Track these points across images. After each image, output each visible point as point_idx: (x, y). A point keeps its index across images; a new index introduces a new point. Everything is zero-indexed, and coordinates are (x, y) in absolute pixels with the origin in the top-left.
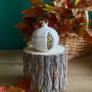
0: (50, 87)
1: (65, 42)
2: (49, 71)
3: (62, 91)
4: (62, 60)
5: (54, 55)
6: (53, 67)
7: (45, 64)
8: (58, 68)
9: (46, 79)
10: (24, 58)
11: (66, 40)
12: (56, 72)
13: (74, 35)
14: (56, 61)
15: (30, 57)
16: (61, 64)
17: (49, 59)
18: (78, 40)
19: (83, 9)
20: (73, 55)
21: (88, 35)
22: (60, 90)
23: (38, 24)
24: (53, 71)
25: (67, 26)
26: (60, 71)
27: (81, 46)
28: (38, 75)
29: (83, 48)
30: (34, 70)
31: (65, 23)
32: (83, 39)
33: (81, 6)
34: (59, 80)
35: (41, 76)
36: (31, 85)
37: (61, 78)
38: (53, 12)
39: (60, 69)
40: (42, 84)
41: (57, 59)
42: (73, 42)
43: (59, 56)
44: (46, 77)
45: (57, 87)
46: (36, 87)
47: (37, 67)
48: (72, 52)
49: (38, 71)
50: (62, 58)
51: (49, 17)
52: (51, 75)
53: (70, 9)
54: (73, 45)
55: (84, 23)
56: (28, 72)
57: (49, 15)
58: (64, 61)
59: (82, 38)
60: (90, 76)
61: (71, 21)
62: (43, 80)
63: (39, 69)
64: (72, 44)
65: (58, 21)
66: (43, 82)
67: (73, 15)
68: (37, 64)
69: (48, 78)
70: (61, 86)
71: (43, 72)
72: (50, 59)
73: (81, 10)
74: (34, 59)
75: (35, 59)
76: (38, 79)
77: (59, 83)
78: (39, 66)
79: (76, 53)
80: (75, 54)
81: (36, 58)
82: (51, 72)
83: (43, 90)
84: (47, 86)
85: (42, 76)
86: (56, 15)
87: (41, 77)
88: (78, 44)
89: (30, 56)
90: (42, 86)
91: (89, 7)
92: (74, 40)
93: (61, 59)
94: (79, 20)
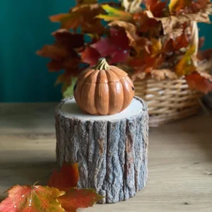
0: (119, 186)
1: (146, 88)
2: (117, 153)
5: (127, 121)
6: (125, 144)
7: (110, 139)
8: (133, 147)
9: (112, 169)
11: (149, 85)
12: (130, 155)
13: (165, 74)
14: (132, 131)
16: (139, 138)
17: (117, 128)
18: (175, 84)
19: (186, 17)
20: (164, 116)
21: (195, 73)
22: (136, 188)
24: (125, 152)
25: (151, 54)
26: (137, 152)
27: (181, 96)
28: (94, 162)
29: (186, 101)
30: (85, 153)
31: (147, 48)
32: (184, 81)
34: (135, 169)
35: (100, 165)
37: (139, 165)
38: (121, 24)
39: (137, 147)
40: (102, 180)
41: (132, 128)
42: (164, 89)
43: (136, 122)
44: (110, 165)
45: (131, 184)
47: (92, 146)
48: (161, 111)
49: (94, 154)
50: (141, 126)
51: (112, 34)
52: (121, 161)
53: (158, 19)
54: (163, 95)
55: (188, 48)
58: (144, 131)
59: (184, 79)
61: (160, 44)
62: (104, 171)
63: (95, 150)
64: (161, 92)
65: (130, 45)
66: (104, 176)
67: (165, 33)
68: (93, 141)
69: (114, 167)
70: (139, 181)
71: (105, 156)
72: (120, 129)
73: (182, 20)
74: (85, 131)
75: (88, 130)
76: (94, 170)
77: (136, 175)
78: (97, 145)
79: (170, 112)
80: (167, 114)
81: (91, 128)
82: (120, 156)
83: (104, 191)
84: (113, 183)
85: (102, 165)
87: (100, 167)
88: (174, 92)
89: (75, 124)
90: (102, 184)
91: (200, 13)
92: (165, 84)
94: (176, 43)
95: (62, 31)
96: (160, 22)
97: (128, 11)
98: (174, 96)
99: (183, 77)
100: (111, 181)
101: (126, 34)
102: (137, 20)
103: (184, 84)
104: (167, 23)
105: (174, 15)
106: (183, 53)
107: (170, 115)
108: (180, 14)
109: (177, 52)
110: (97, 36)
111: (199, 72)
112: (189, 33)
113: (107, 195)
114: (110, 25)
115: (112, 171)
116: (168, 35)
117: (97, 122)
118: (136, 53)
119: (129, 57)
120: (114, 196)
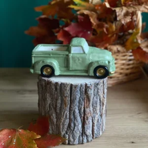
0: (78, 132)
2: (77, 108)
3: (96, 138)
4: (98, 92)
5: (86, 85)
6: (84, 102)
7: (72, 98)
8: (91, 104)
9: (73, 119)
10: (40, 87)
12: (87, 110)
13: (117, 49)
14: (89, 93)
15: (48, 86)
16: (97, 98)
17: (78, 89)
18: (124, 56)
19: (134, 8)
20: (116, 79)
21: (139, 48)
22: (93, 136)
23: (61, 31)
24: (84, 108)
25: (108, 34)
26: (94, 108)
27: (129, 65)
28: (60, 113)
29: (132, 68)
30: (54, 106)
31: (105, 30)
32: (131, 54)
33: (130, 3)
34: (92, 121)
36: (50, 127)
37: (96, 119)
38: (86, 12)
39: (95, 105)
40: (66, 127)
41: (90, 90)
42: (116, 59)
43: (93, 86)
44: (72, 117)
45: (89, 132)
46: (57, 132)
47: (59, 101)
48: (114, 75)
49: (61, 107)
50: (98, 89)
51: (79, 20)
52: (80, 114)
53: (113, 9)
55: (134, 30)
56: (44, 108)
57: (79, 17)
58: (101, 93)
59: (131, 52)
60: (140, 113)
61: (114, 27)
62: (67, 121)
63: (61, 104)
65: (93, 27)
66: (67, 124)
67: (118, 19)
68: (60, 98)
69: (75, 118)
70: (95, 131)
71: (68, 109)
72: (80, 90)
73: (131, 10)
74: (54, 90)
75: (56, 89)
76: (60, 119)
77: (93, 126)
78: (62, 100)
79: (120, 76)
80: (118, 77)
81: (58, 87)
82: (80, 110)
83: (67, 136)
84: (74, 130)
85: (66, 116)
86: (90, 18)
87: (64, 117)
88: (124, 62)
89: (48, 84)
90: (66, 130)
91: (143, 5)
92: (117, 56)
93: (96, 90)
94: (126, 27)
95: (43, 16)
96: (115, 10)
97: (92, 2)
98: (123, 64)
99: (131, 51)
100: (72, 129)
101: (90, 20)
102: (98, 9)
103: (131, 56)
104: (120, 12)
105: (125, 6)
106: (131, 34)
107: (120, 78)
108: (129, 5)
109: (127, 33)
110: (69, 21)
111: (142, 48)
112: (135, 19)
113: (69, 138)
114: (78, 13)
115: (73, 121)
116: (120, 20)
117: (63, 84)
118: (97, 34)
119: (92, 36)
120: (74, 140)
